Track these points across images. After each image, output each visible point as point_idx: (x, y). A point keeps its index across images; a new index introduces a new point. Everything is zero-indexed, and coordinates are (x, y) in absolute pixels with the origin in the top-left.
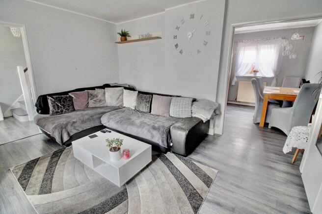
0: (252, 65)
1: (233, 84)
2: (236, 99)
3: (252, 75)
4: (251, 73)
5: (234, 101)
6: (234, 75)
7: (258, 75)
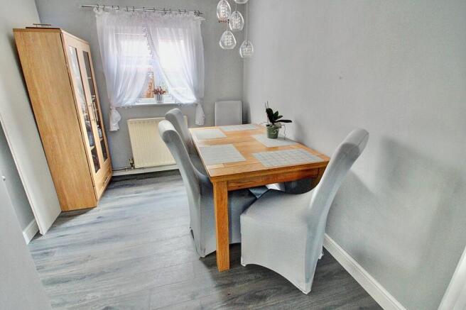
0: (148, 78)
1: (114, 127)
2: (132, 165)
3: (153, 101)
4: (149, 96)
5: (129, 169)
6: (110, 105)
7: (166, 100)
